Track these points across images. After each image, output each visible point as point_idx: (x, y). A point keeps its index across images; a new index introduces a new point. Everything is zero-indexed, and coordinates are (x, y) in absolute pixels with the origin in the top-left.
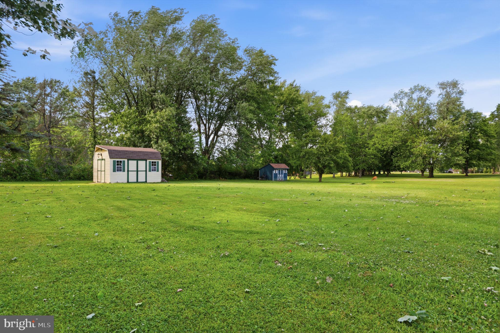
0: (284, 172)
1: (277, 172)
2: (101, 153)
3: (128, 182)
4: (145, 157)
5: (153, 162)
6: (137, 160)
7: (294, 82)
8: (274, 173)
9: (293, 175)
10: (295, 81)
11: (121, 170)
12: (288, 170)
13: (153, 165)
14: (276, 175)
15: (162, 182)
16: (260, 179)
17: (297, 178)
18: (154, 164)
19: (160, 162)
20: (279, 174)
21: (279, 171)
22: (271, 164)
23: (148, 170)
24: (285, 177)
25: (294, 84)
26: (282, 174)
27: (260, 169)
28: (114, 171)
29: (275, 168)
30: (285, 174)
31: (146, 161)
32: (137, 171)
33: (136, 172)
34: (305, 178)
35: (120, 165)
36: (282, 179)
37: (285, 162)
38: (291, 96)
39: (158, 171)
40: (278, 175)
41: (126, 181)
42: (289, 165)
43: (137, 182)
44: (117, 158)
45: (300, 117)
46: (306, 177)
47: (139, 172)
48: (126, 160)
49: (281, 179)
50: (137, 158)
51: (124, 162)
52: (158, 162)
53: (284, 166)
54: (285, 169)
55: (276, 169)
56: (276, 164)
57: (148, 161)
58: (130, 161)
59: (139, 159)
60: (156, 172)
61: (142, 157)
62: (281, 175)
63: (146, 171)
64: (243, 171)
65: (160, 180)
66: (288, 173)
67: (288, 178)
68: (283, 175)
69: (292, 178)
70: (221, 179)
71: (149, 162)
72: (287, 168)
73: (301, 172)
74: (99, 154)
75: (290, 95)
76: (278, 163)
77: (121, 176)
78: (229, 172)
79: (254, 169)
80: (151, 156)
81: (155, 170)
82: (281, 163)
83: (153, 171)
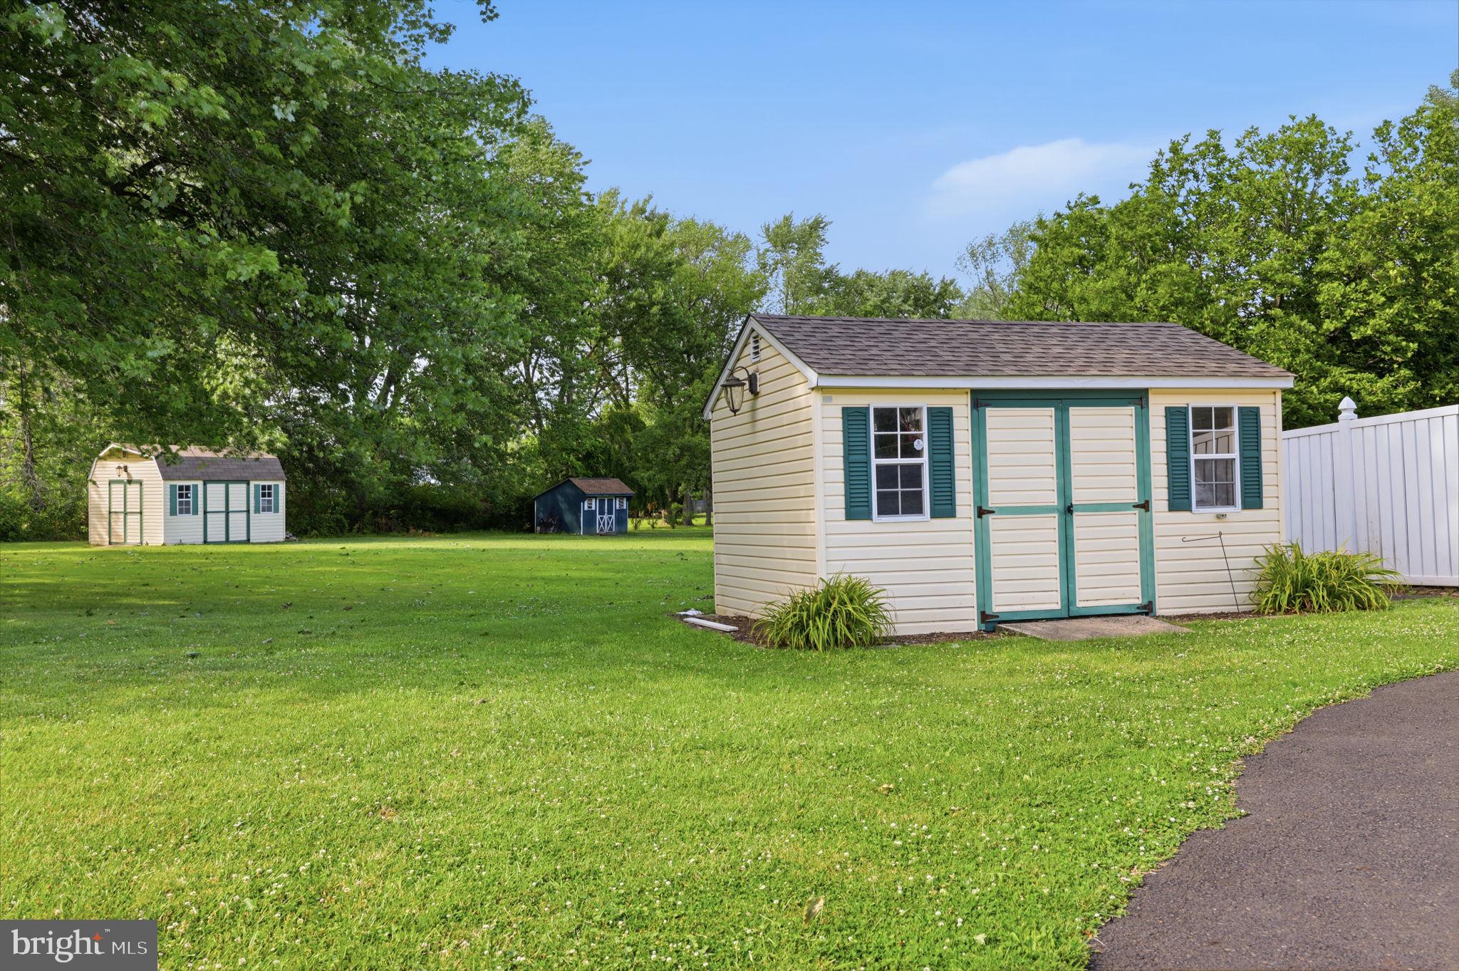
0: (617, 504)
1: (595, 505)
2: (126, 464)
3: (205, 542)
4: (246, 475)
5: (264, 487)
6: (227, 482)
7: (647, 201)
8: (586, 508)
9: (648, 515)
10: (651, 197)
11: (188, 512)
12: (629, 498)
13: (264, 495)
14: (590, 515)
15: (287, 540)
16: (539, 528)
17: (661, 523)
18: (266, 492)
19: (282, 486)
20: (602, 512)
21: (602, 502)
22: (576, 481)
23: (252, 509)
24: (621, 521)
25: (649, 209)
26: (610, 512)
27: (537, 498)
28: (173, 513)
29: (587, 492)
30: (620, 512)
31: (248, 484)
32: (227, 512)
33: (223, 515)
34: (690, 524)
35: (187, 497)
36: (611, 529)
37: (621, 473)
38: (638, 254)
39: (277, 510)
40: (598, 517)
41: (202, 540)
42: (631, 483)
43: (227, 541)
44: (179, 479)
45: (670, 321)
46: (694, 521)
47: (231, 515)
48: (200, 484)
49: (606, 529)
50: (226, 478)
51: (196, 487)
52: (277, 486)
53: (615, 485)
54: (621, 496)
55: (590, 497)
56: (592, 481)
57: (252, 484)
58: (208, 485)
59: (230, 478)
60: (272, 513)
61: (237, 475)
62: (606, 517)
63: (248, 511)
64: (481, 506)
65: (281, 533)
66: (631, 507)
67: (630, 525)
68: (613, 516)
69: (645, 524)
70: (412, 531)
71: (256, 486)
72: (628, 490)
73: (675, 505)
74: (119, 468)
75: (636, 247)
76: (597, 475)
77: (190, 525)
78: (433, 509)
79: (518, 499)
80: (259, 471)
81: (269, 509)
82: (605, 477)
83: (264, 510)
